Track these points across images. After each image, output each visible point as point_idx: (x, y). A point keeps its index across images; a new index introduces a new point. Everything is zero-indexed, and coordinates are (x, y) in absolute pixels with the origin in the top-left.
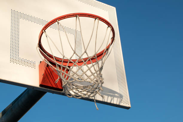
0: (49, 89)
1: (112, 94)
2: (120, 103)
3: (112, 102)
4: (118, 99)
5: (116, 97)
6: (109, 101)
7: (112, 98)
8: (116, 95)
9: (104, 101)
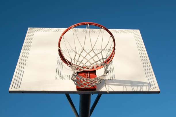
0: (85, 91)
1: (141, 85)
2: (149, 89)
3: (142, 90)
4: (147, 87)
5: (145, 86)
6: (138, 90)
7: (141, 87)
8: (145, 84)
9: (134, 91)
